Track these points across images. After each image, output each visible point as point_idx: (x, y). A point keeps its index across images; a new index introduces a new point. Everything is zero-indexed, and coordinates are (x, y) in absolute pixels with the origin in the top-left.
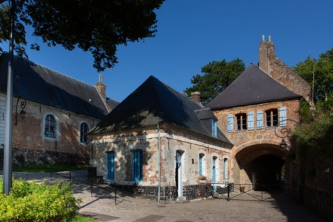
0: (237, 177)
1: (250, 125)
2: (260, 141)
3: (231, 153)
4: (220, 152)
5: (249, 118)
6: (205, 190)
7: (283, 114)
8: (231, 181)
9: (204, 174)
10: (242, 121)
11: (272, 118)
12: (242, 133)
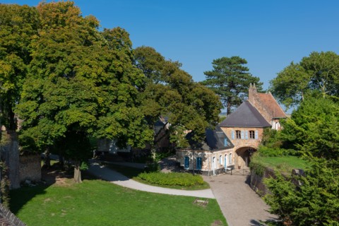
0: (236, 161)
1: (242, 137)
2: (247, 145)
3: (233, 151)
4: (228, 152)
5: (242, 134)
6: (222, 171)
7: (256, 134)
8: (233, 164)
9: (222, 164)
10: (238, 134)
11: (252, 134)
12: (238, 140)
